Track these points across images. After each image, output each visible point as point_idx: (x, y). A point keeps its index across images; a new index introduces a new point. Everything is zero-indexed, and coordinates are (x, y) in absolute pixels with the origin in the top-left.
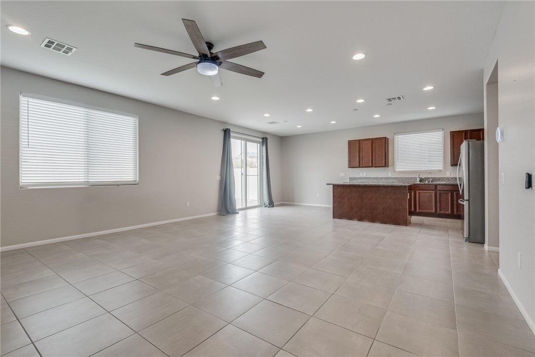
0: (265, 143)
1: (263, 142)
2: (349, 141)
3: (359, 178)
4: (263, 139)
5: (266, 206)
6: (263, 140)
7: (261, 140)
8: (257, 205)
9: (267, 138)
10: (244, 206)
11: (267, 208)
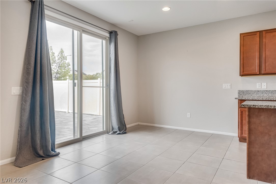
0: (113, 40)
1: (110, 38)
2: (241, 34)
3: (255, 91)
4: (111, 33)
5: (115, 133)
6: (110, 36)
7: (108, 35)
8: (102, 130)
9: (116, 32)
10: (78, 136)
11: (115, 136)
